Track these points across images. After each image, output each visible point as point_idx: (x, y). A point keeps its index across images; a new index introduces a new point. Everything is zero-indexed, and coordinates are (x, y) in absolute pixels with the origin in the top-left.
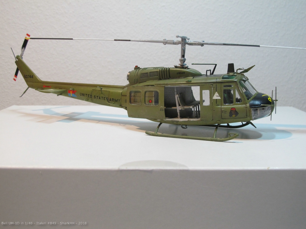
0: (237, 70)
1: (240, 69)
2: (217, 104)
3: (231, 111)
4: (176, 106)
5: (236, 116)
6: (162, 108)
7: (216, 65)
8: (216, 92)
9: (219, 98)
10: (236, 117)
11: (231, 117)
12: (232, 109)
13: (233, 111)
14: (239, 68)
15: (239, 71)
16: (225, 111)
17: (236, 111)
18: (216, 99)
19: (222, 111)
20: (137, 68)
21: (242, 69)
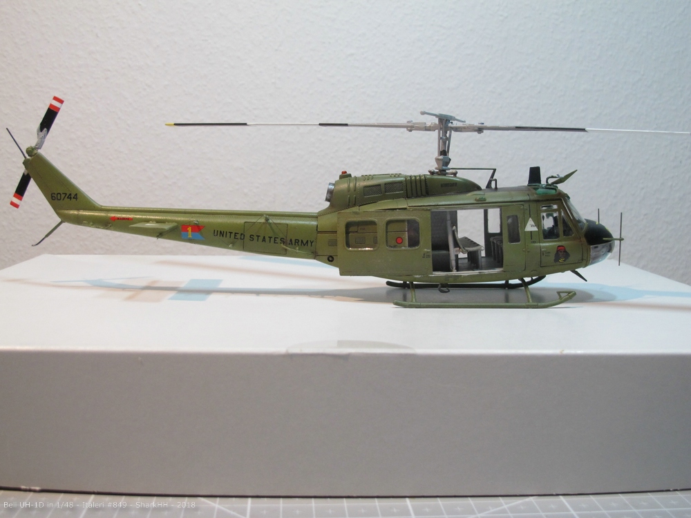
0: (547, 179)
1: (552, 177)
2: (533, 240)
3: (557, 251)
4: (447, 248)
5: (564, 261)
6: (428, 252)
7: (495, 170)
8: (530, 219)
9: (535, 229)
10: (565, 263)
11: (558, 263)
12: (560, 248)
13: (561, 252)
14: (550, 175)
15: (551, 181)
16: (549, 253)
17: (565, 251)
18: (531, 232)
19: (542, 253)
20: (345, 176)
21: (556, 177)
